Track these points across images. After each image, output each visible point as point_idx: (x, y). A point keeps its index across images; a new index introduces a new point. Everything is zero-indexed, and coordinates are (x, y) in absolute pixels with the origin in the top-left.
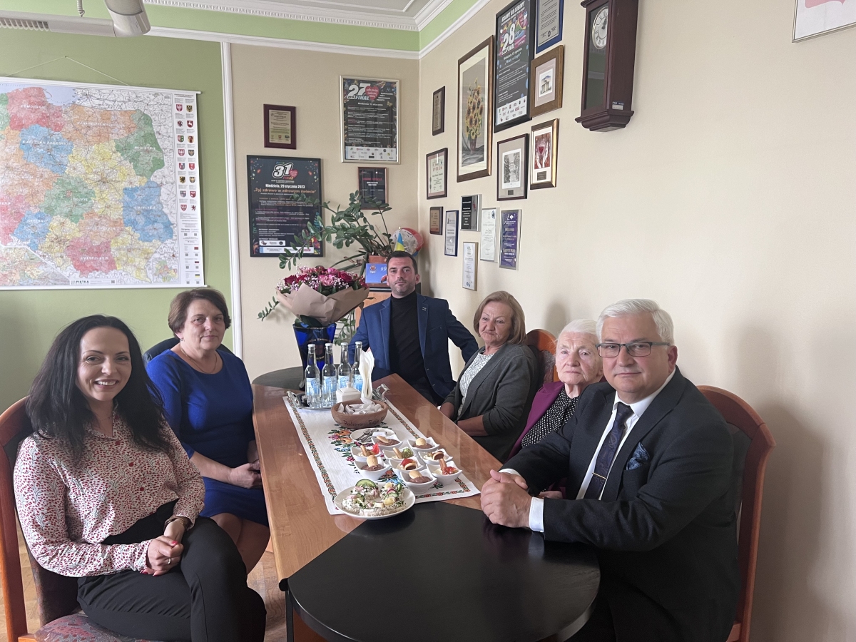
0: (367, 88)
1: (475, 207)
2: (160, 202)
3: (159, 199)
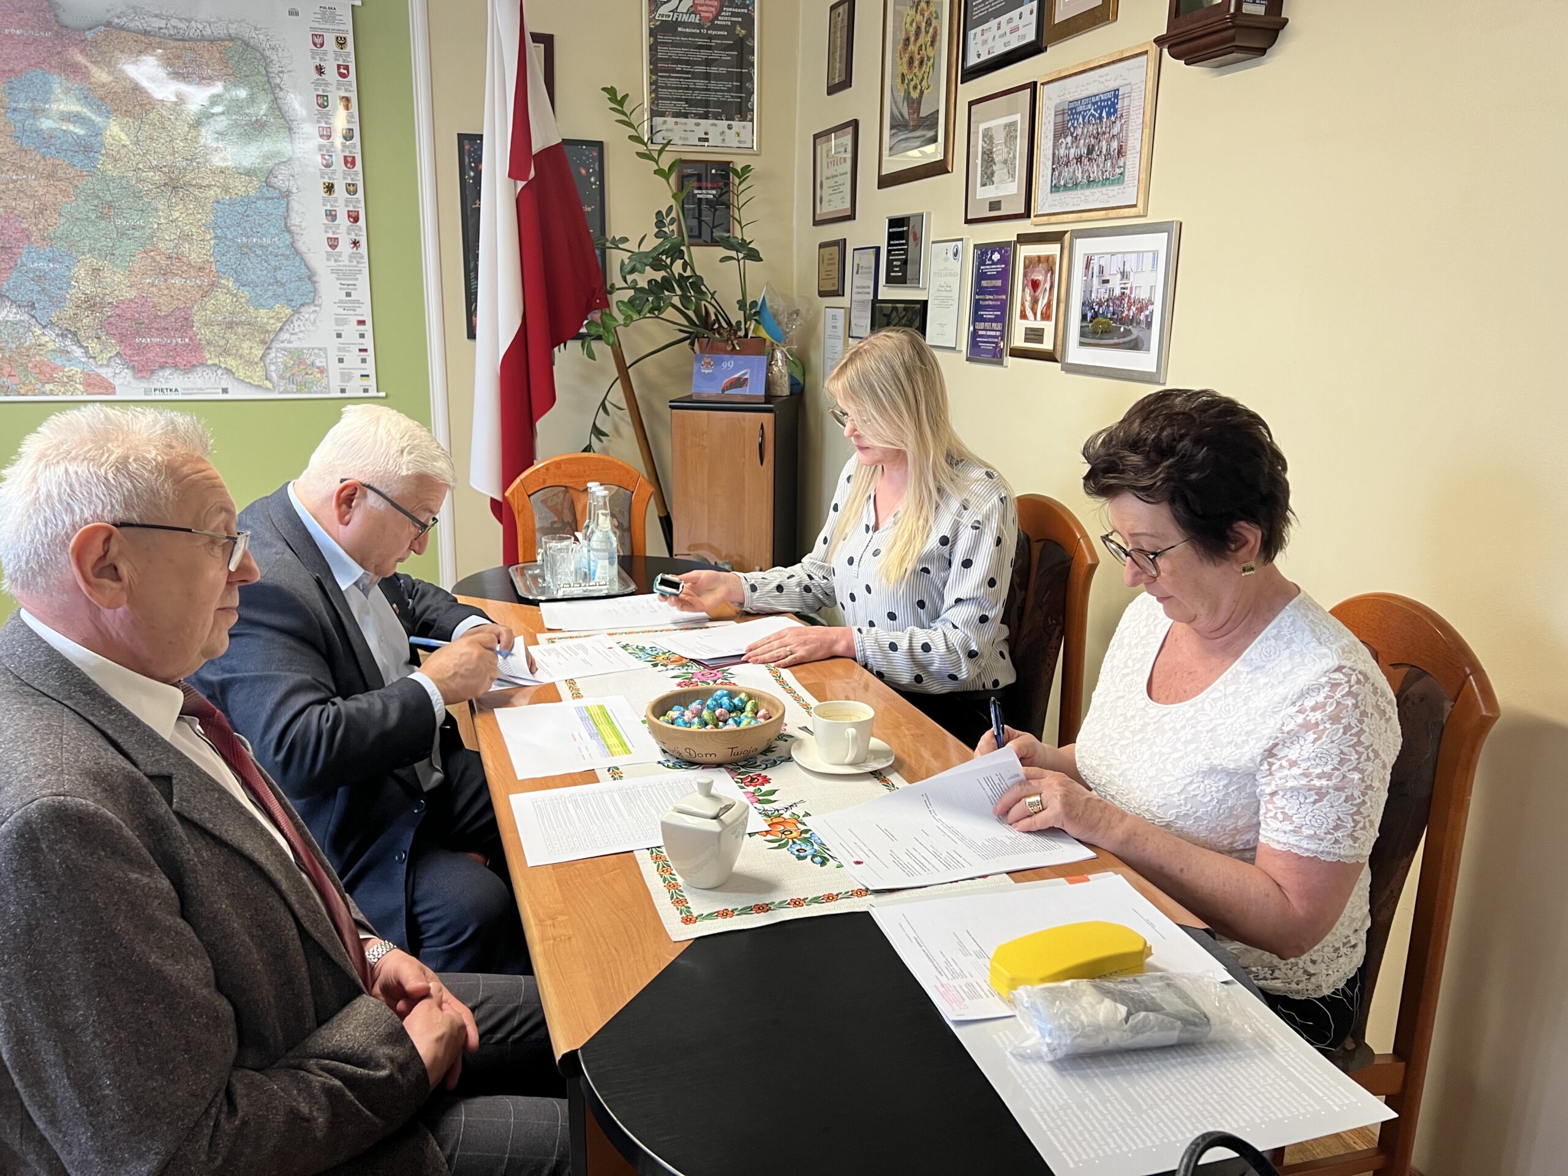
1: (918, 239)
2: (288, 230)
3: (286, 223)
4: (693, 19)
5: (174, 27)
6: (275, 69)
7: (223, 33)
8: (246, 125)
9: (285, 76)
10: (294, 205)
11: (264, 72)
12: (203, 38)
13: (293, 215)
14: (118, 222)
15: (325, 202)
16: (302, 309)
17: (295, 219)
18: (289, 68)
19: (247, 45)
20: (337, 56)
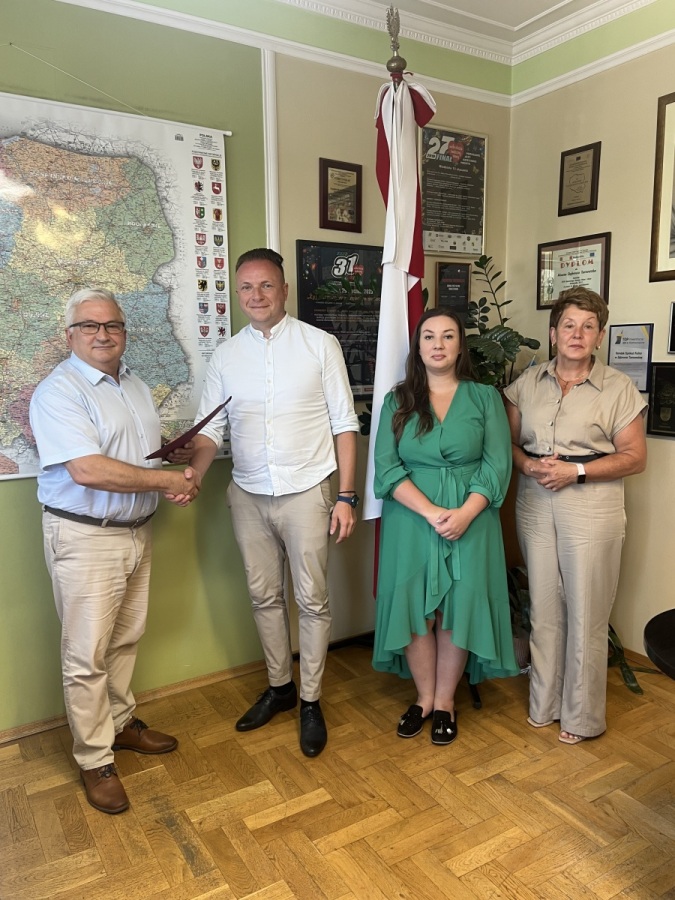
0: (451, 143)
2: (169, 320)
3: (168, 314)
4: (448, 159)
5: (82, 143)
6: (162, 184)
7: (122, 151)
8: (138, 230)
9: (171, 191)
10: (175, 299)
11: (154, 186)
12: (105, 154)
13: (173, 308)
14: (26, 315)
15: (199, 296)
16: (179, 388)
17: (175, 311)
18: (175, 183)
19: (141, 161)
20: (213, 175)
